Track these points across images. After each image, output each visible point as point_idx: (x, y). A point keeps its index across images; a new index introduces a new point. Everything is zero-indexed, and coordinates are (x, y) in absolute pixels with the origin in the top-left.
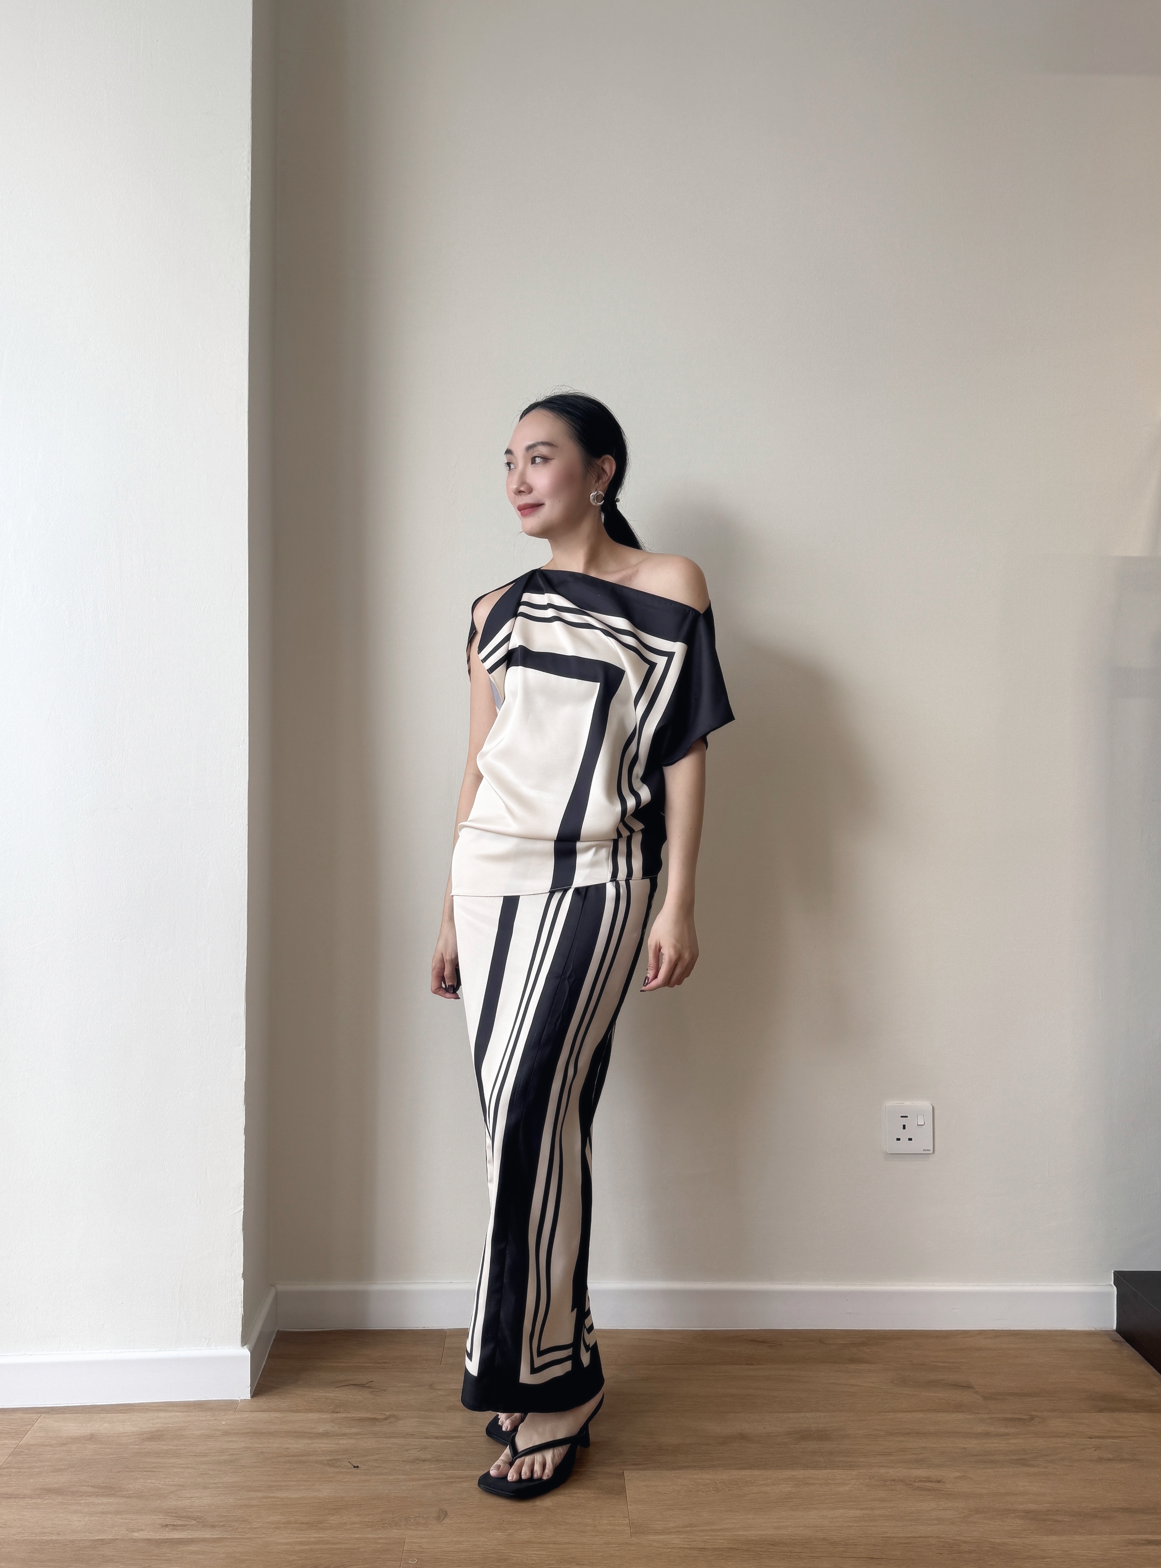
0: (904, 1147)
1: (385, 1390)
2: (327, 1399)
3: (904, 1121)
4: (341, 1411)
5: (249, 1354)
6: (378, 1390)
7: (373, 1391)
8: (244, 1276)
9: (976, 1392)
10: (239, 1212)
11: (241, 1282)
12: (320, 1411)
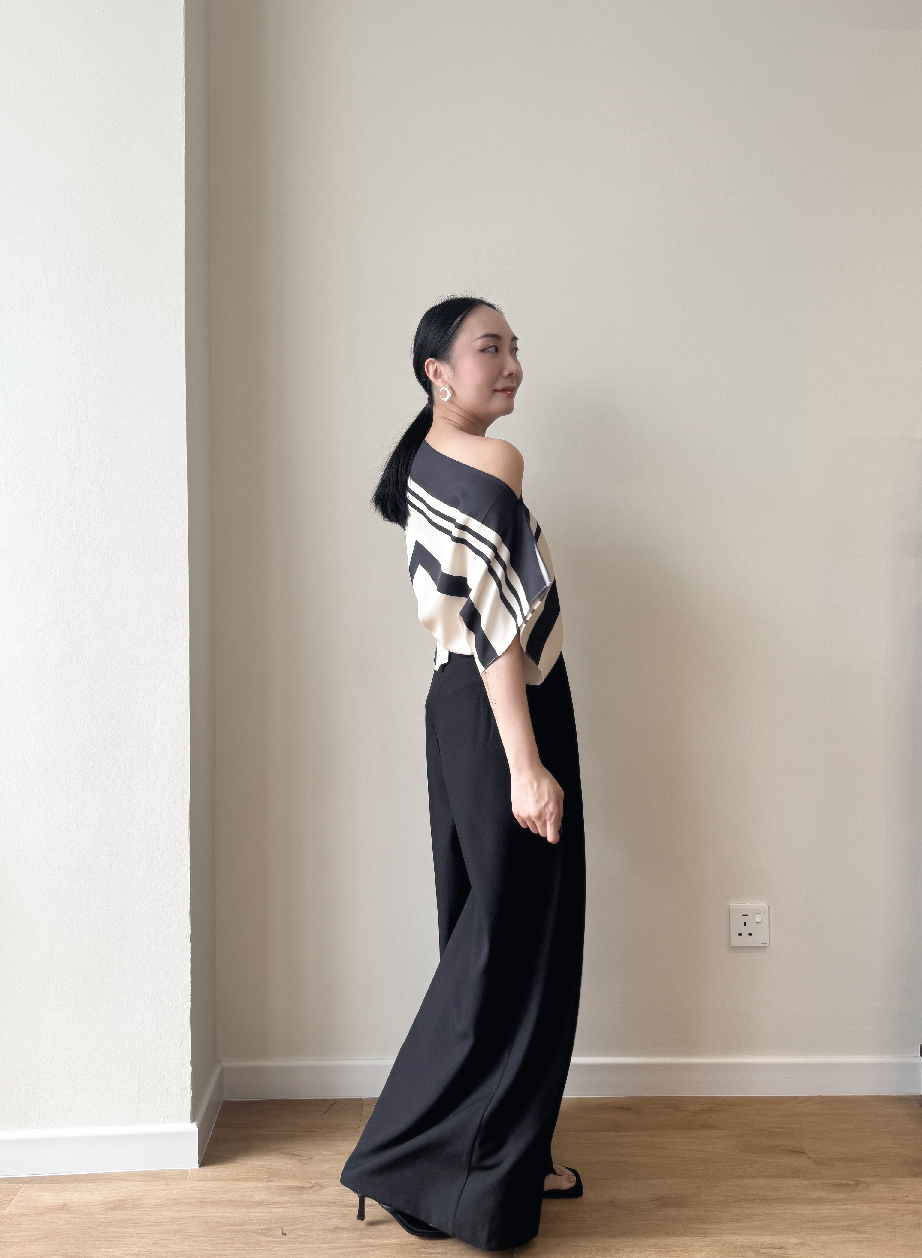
0: (745, 941)
1: (312, 1159)
2: (263, 1167)
3: (745, 919)
4: (274, 1180)
5: (197, 1129)
6: (306, 1158)
7: (302, 1160)
8: (193, 1063)
9: (809, 1157)
10: (186, 1009)
11: (190, 1069)
12: (256, 1179)
